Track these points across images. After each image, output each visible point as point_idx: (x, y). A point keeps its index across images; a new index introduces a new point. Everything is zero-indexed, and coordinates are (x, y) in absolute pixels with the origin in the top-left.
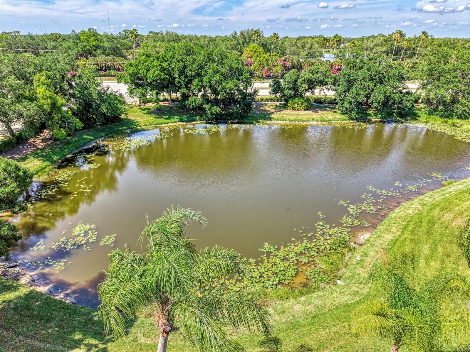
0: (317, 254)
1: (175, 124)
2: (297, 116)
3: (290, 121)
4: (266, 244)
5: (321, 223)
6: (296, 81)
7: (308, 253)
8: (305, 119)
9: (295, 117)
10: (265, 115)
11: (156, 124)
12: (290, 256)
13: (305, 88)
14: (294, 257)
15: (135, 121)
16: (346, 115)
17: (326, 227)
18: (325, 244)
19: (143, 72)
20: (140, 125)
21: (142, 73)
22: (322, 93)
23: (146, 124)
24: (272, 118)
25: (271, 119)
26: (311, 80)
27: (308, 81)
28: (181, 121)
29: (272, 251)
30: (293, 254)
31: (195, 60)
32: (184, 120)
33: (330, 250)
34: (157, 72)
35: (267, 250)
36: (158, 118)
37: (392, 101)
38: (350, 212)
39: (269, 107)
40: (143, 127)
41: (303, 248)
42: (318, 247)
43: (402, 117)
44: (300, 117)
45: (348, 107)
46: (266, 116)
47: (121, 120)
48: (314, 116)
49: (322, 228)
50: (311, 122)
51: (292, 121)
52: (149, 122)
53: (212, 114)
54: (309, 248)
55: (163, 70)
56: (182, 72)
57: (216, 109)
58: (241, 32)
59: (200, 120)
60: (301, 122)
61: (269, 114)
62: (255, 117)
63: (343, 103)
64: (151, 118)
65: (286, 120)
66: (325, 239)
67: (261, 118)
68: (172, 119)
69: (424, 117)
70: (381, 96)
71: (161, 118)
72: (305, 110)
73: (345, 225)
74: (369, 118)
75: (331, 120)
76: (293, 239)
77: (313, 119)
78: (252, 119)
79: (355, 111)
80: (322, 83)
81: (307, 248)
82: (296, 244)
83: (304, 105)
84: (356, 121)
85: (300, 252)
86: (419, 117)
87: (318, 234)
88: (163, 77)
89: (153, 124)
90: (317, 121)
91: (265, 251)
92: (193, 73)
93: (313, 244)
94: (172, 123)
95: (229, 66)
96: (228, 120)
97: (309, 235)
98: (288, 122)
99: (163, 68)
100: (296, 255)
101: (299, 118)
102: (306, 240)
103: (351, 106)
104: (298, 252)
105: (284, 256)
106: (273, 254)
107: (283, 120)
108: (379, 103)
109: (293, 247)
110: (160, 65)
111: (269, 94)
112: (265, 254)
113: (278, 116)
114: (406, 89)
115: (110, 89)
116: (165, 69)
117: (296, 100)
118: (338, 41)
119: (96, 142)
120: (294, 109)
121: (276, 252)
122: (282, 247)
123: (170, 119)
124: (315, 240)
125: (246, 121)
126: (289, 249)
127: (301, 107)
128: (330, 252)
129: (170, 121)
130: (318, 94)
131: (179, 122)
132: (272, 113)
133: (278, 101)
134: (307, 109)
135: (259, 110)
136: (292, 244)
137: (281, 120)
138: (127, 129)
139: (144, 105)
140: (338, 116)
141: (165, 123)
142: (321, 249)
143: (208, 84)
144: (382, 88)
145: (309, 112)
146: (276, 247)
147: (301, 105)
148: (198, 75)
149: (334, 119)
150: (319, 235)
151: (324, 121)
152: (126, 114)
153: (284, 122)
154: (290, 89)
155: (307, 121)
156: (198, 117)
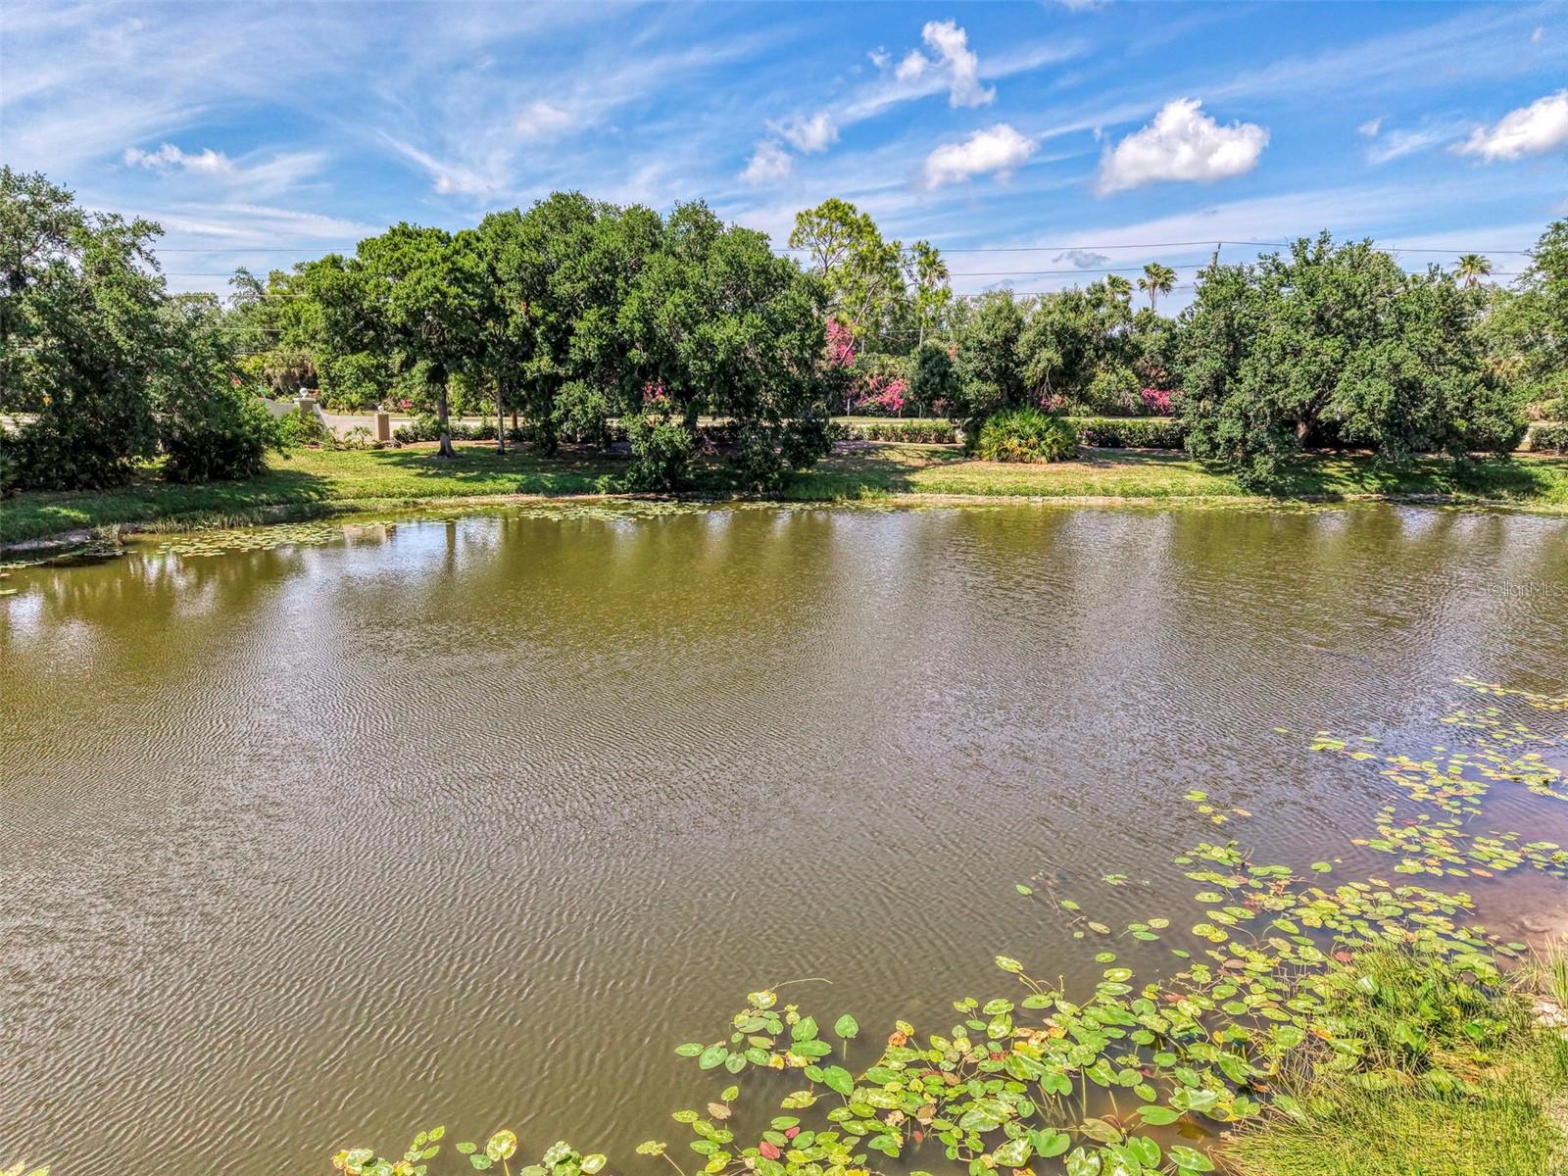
0: (1250, 1108)
1: (498, 499)
2: (1019, 478)
3: (990, 492)
4: (764, 998)
5: (1218, 853)
6: (1009, 340)
7: (1147, 1092)
8: (1055, 487)
9: (1010, 480)
10: (884, 474)
11: (415, 496)
12: (978, 1117)
13: (1049, 360)
14: (1012, 1129)
16: (1230, 475)
17: (1270, 878)
18: (1300, 1004)
20: (342, 492)
23: (369, 490)
24: (914, 484)
25: (907, 487)
26: (1074, 334)
27: (1058, 334)
28: (526, 489)
29: (797, 1060)
30: (1007, 1103)
32: (544, 488)
33: (1366, 1063)
34: (432, 283)
35: (757, 1056)
38: (1410, 790)
39: (904, 454)
40: (349, 501)
41: (1097, 1043)
42: (1238, 1032)
43: (1471, 487)
44: (1033, 483)
45: (1237, 433)
46: (890, 479)
48: (1094, 478)
49: (1233, 883)
50: (1083, 498)
51: (999, 493)
52: (386, 486)
54: (1161, 1040)
59: (612, 491)
60: (1037, 499)
61: (903, 472)
62: (841, 480)
63: (1214, 427)
65: (971, 492)
66: (1287, 969)
67: (869, 483)
68: (490, 483)
70: (1381, 385)
71: (443, 476)
72: (1052, 460)
73: (1411, 866)
74: (1331, 487)
75: (1166, 493)
76: (1007, 963)
77: (1090, 488)
78: (829, 488)
79: (1267, 452)
81: (1142, 1038)
82: (1030, 1002)
83: (1049, 441)
84: (1273, 498)
85: (1075, 1076)
87: (1217, 925)
88: (452, 302)
89: (402, 495)
90: (1106, 493)
91: (736, 1063)
93: (1189, 1008)
94: (484, 493)
95: (729, 263)
97: (1139, 931)
98: (982, 499)
100: (1028, 1109)
101: (1029, 484)
102: (1122, 974)
103: (1249, 436)
104: (1055, 1080)
105: (911, 1124)
106: (803, 1099)
107: (958, 492)
108: (1371, 413)
109: (999, 1029)
112: (731, 1093)
113: (940, 478)
116: (470, 277)
117: (1015, 421)
120: (1004, 455)
121: (839, 1079)
122: (904, 1028)
123: (482, 481)
124: (1201, 974)
125: (802, 494)
126: (963, 1044)
127: (1032, 447)
128: (1374, 1080)
129: (478, 486)
131: (519, 491)
132: (915, 470)
133: (939, 441)
134: (1063, 458)
135: (863, 463)
136: (999, 1006)
137: (950, 490)
138: (278, 503)
140: (1200, 481)
141: (452, 493)
142: (1274, 1052)
143: (638, 326)
144: (1379, 355)
146: (847, 1026)
147: (1034, 440)
149: (1178, 488)
150: (1220, 936)
151: (1138, 494)
153: (964, 499)
154: (985, 379)
155: (1064, 492)
156: (603, 481)
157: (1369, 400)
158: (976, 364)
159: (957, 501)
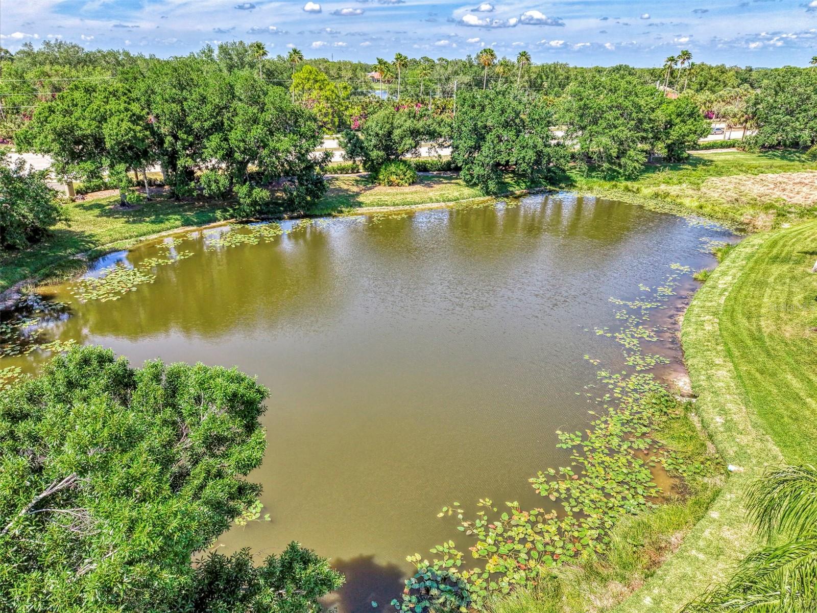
0: (649, 429)
1: (176, 231)
2: (402, 196)
3: (394, 205)
4: (559, 432)
5: (604, 374)
6: (390, 133)
7: (634, 431)
8: (418, 199)
9: (399, 197)
10: (346, 198)
11: (137, 236)
12: (614, 443)
14: (621, 443)
15: (87, 234)
16: (476, 188)
17: (617, 378)
18: (642, 408)
19: (90, 125)
20: (103, 240)
21: (86, 127)
22: (433, 153)
23: (115, 237)
24: (362, 203)
25: (360, 204)
26: (419, 131)
27: (413, 132)
28: (187, 223)
29: (578, 442)
30: (616, 439)
31: (205, 98)
32: (193, 222)
33: (660, 416)
34: (125, 125)
35: (571, 444)
36: (134, 222)
37: (546, 159)
38: (624, 345)
39: (345, 183)
40: (110, 245)
41: (620, 424)
43: (553, 184)
44: (409, 198)
45: (481, 172)
46: (350, 201)
47: (51, 236)
48: (430, 194)
49: (612, 381)
51: (398, 205)
52: (121, 233)
53: (254, 203)
54: (628, 421)
55: (136, 119)
56: (180, 123)
57: (261, 194)
58: (221, 47)
59: (225, 219)
60: (413, 207)
61: (353, 196)
62: (329, 204)
63: (470, 168)
64: (118, 225)
65: (387, 205)
67: (343, 203)
68: (167, 222)
69: (581, 181)
71: (141, 222)
72: (410, 184)
73: (638, 368)
74: (511, 189)
75: (458, 199)
76: (591, 412)
77: (431, 199)
78: (327, 208)
79: (492, 179)
80: (432, 135)
81: (624, 421)
82: (602, 420)
83: (408, 176)
84: (494, 197)
85: (622, 432)
86: (576, 182)
87: (617, 393)
89: (131, 237)
90: (438, 201)
91: (569, 446)
92: (207, 125)
93: (627, 413)
94: (168, 229)
96: (280, 212)
97: (606, 398)
98: (392, 208)
99: (134, 115)
100: (620, 439)
101: (408, 200)
102: (611, 409)
104: (619, 433)
105: (606, 447)
106: (586, 448)
107: (382, 206)
109: (603, 426)
110: (127, 110)
111: (342, 160)
112: (574, 451)
113: (372, 198)
114: (555, 139)
115: (27, 166)
117: (393, 168)
118: (403, 65)
119: (19, 292)
120: (391, 184)
121: (588, 443)
122: (588, 431)
123: (161, 222)
124: (623, 405)
125: (318, 213)
126: (600, 431)
127: (402, 180)
128: (664, 419)
129: (163, 225)
130: (427, 155)
131: (182, 225)
132: (358, 194)
133: (353, 173)
134: (413, 183)
135: (332, 191)
136: (598, 422)
137: (378, 205)
138: (77, 253)
139: (83, 199)
140: (467, 191)
141: (154, 232)
142: (646, 418)
145: (418, 187)
146: (579, 433)
147: (402, 176)
148: (218, 127)
149: (462, 196)
150: (620, 395)
151: (449, 201)
152: (66, 220)
153: (385, 209)
154: (379, 149)
155: (422, 203)
156: (218, 213)
157: (527, 158)
158: (374, 142)
159: (382, 210)
